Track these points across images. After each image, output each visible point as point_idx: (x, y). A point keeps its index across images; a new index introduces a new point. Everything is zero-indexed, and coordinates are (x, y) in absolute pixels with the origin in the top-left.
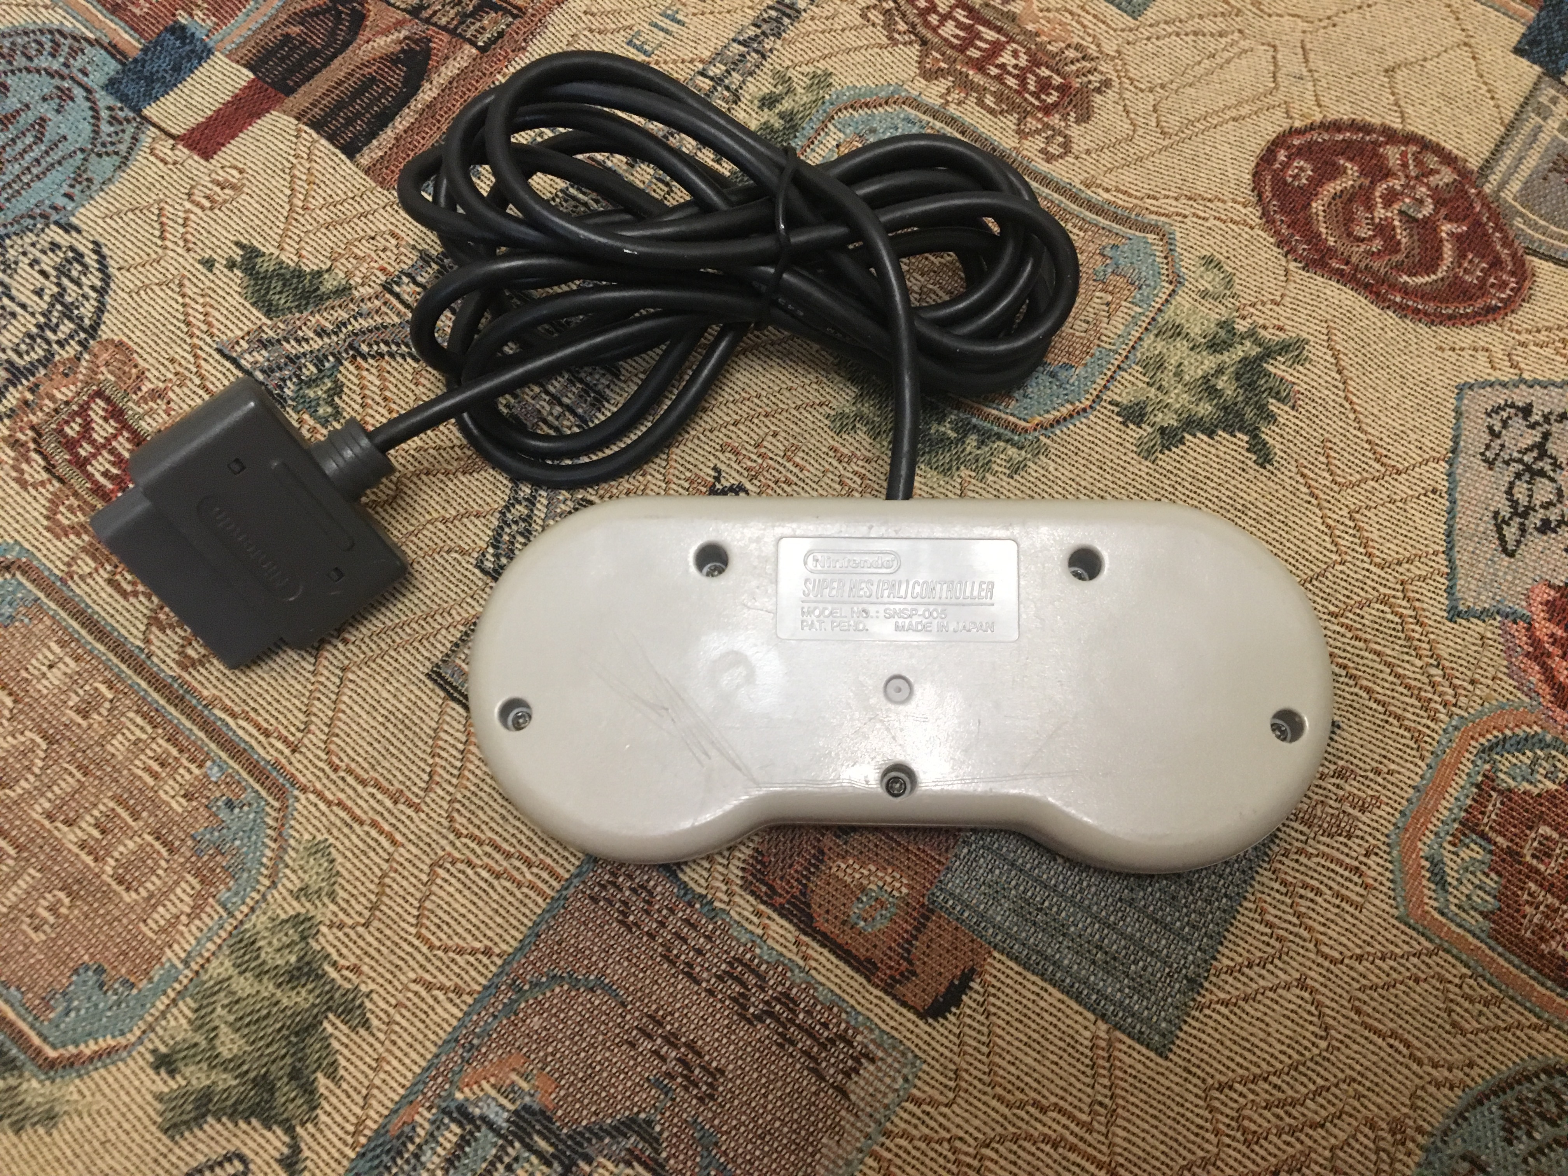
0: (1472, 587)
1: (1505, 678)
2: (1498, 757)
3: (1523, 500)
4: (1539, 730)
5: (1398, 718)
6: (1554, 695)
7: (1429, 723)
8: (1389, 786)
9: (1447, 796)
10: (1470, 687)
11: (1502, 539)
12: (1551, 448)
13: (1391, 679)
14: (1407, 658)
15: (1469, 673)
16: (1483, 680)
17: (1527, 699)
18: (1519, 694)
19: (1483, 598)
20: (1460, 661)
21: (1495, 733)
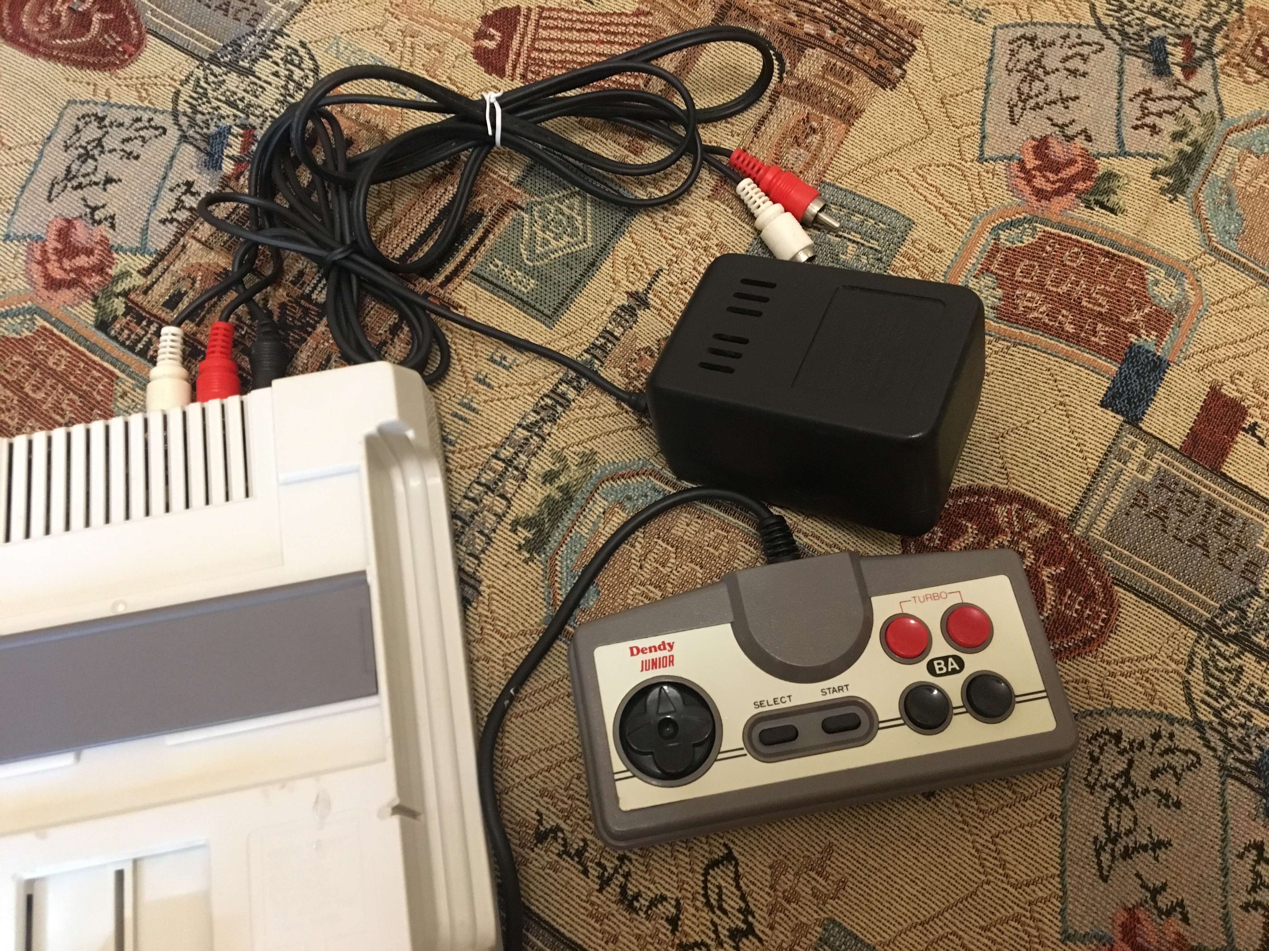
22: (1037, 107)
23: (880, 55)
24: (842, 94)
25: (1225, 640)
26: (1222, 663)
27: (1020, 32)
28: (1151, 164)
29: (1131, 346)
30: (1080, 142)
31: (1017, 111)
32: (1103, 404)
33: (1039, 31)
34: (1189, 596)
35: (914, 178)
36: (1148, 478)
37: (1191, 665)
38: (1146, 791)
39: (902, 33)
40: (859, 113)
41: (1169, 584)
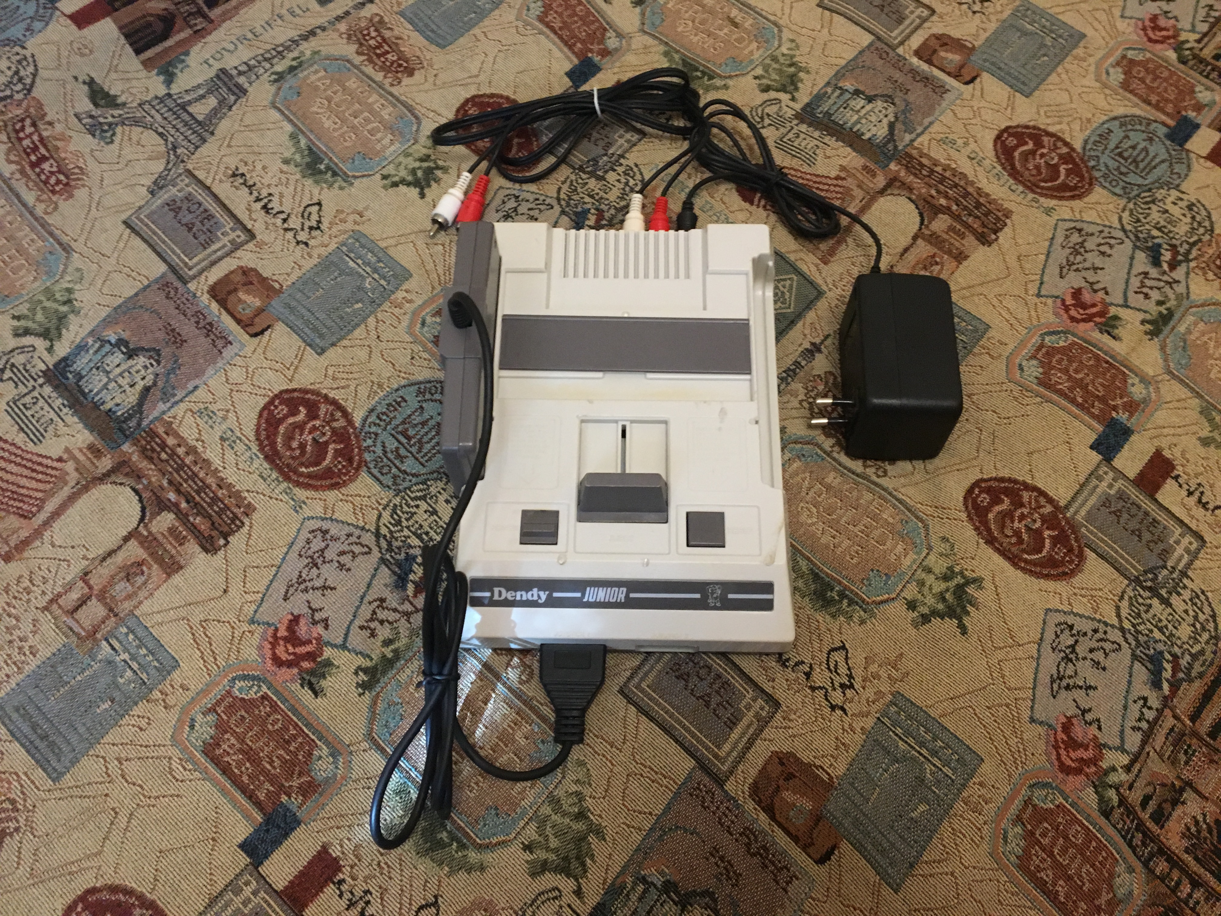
22: (1077, 270)
23: (984, 225)
24: (957, 244)
25: (1144, 588)
26: (1141, 600)
27: (1073, 225)
28: (1141, 316)
29: (1113, 418)
30: (1101, 294)
31: (1065, 271)
32: (1092, 447)
33: (1085, 226)
34: (1127, 561)
35: (995, 302)
36: (1112, 492)
37: (1122, 598)
38: (1084, 659)
39: (1000, 214)
40: (966, 257)
41: (1116, 552)
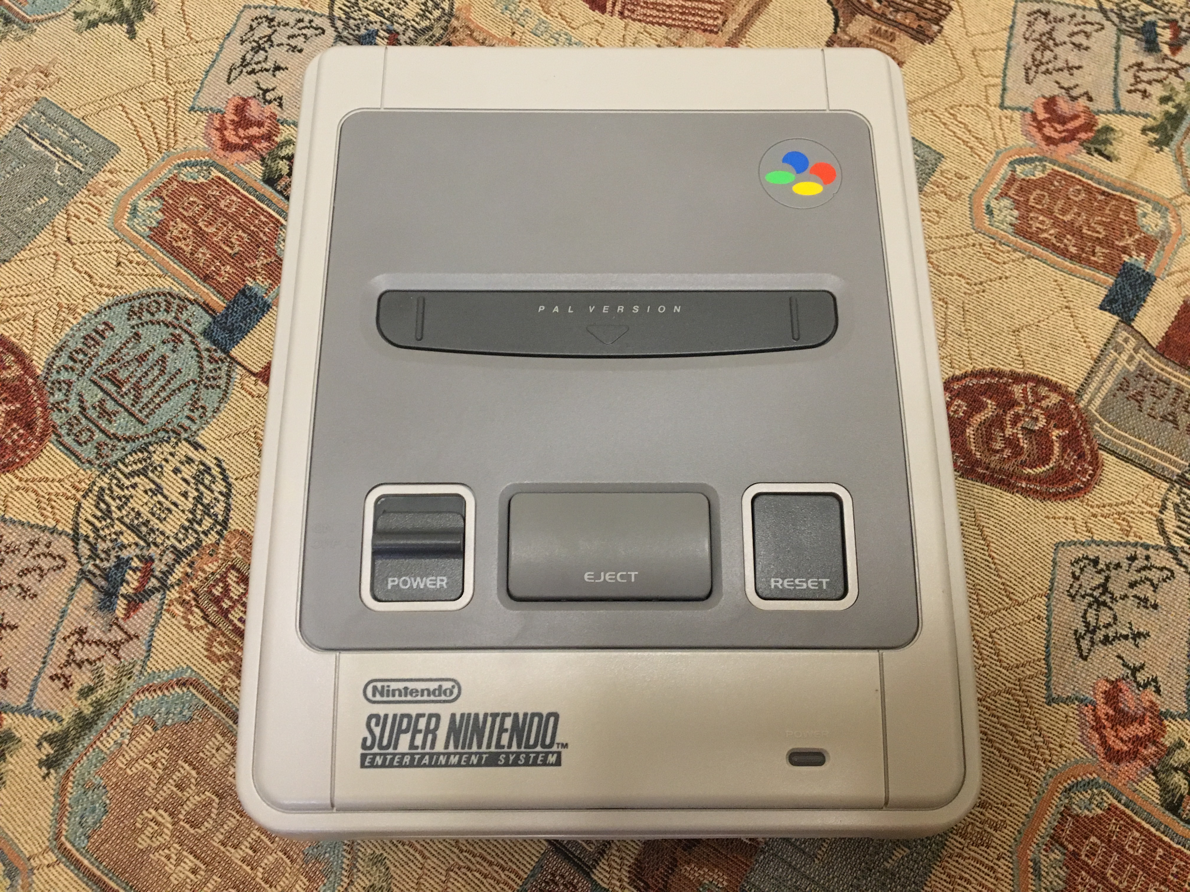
0: (1061, 681)
1: (1079, 743)
2: (1072, 795)
3: (1093, 622)
4: (1096, 776)
5: (1017, 769)
6: (1106, 754)
7: (1034, 773)
8: (1011, 814)
9: (1044, 820)
10: (1059, 749)
11: (1080, 648)
12: (1111, 587)
13: (1013, 743)
14: (1022, 729)
15: (1058, 740)
16: (1067, 745)
17: (1090, 757)
18: (1087, 754)
19: (1067, 689)
20: (1053, 732)
21: (1072, 779)
